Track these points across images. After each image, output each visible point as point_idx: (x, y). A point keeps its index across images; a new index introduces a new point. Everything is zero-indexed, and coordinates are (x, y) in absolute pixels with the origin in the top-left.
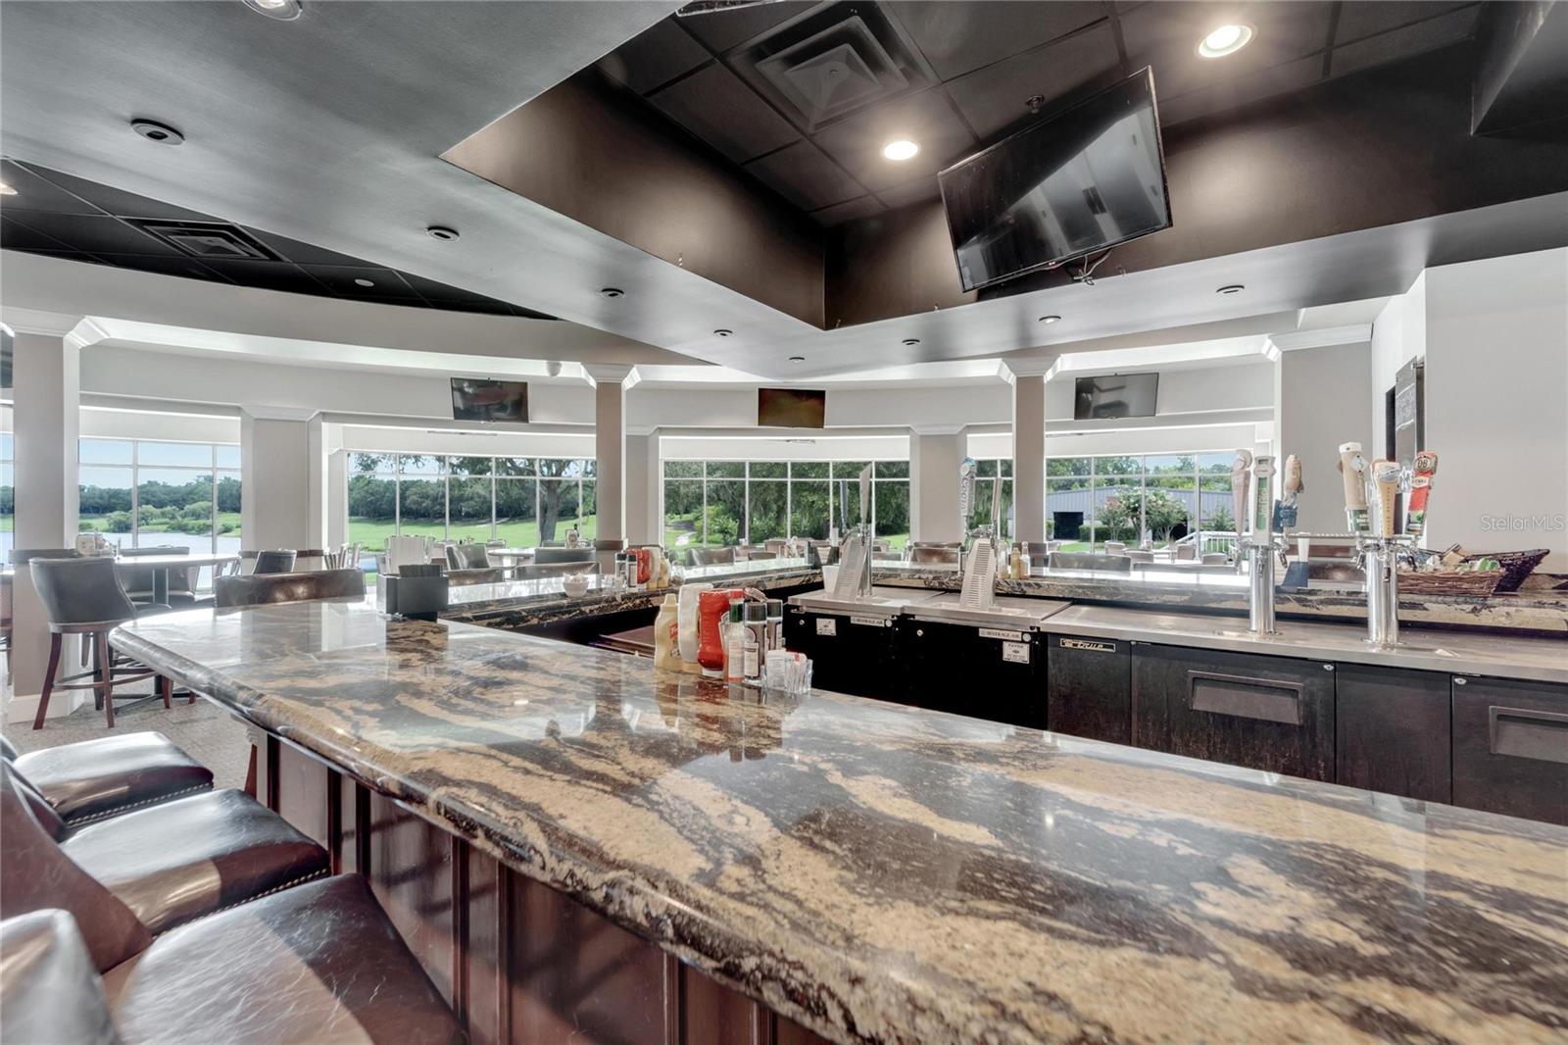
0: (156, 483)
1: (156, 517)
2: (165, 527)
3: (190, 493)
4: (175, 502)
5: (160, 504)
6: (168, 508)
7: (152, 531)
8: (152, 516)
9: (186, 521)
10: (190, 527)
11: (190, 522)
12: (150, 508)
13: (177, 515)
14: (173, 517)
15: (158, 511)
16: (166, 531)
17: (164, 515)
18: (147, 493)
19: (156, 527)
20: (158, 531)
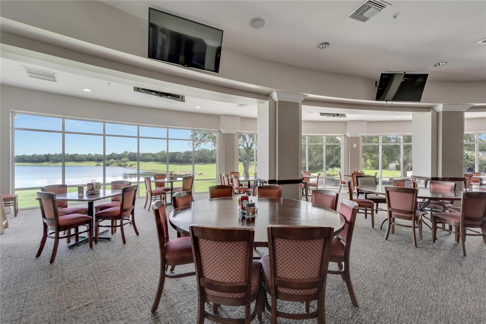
0: (114, 153)
1: (115, 162)
2: (116, 165)
3: (122, 156)
4: (118, 158)
5: (115, 159)
6: (117, 160)
7: (114, 166)
8: (114, 162)
9: (121, 163)
10: (122, 165)
11: (123, 164)
12: (113, 160)
13: (119, 162)
14: (118, 162)
15: (115, 161)
16: (117, 166)
17: (116, 161)
18: (112, 156)
19: (115, 165)
20: (115, 166)
